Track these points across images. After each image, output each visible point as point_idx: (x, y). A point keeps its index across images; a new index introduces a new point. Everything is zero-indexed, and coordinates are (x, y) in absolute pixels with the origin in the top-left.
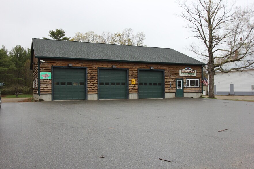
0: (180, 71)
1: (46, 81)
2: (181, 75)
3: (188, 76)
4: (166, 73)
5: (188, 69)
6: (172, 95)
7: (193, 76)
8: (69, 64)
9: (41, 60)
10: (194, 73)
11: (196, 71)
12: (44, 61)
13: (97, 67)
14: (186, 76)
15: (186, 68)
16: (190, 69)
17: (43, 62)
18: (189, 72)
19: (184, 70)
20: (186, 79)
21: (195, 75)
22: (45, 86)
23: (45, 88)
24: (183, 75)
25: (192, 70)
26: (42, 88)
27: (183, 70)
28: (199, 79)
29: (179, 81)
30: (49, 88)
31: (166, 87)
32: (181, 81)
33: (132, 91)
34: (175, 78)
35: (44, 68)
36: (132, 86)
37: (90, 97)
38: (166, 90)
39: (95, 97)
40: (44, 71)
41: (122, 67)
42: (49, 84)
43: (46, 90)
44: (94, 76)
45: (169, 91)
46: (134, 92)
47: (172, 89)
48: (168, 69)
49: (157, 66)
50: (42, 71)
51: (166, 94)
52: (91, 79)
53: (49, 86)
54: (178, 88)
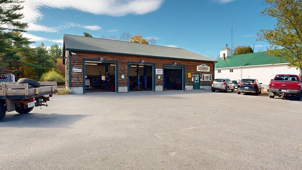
0: (198, 67)
1: (76, 73)
2: (198, 70)
5: (203, 66)
6: (191, 87)
7: (207, 71)
8: (101, 58)
9: (72, 53)
10: (208, 68)
11: (209, 67)
13: (127, 61)
14: (202, 71)
15: (202, 65)
16: (205, 65)
17: (74, 55)
18: (204, 68)
19: (201, 66)
20: (202, 74)
21: (209, 71)
22: (76, 79)
23: (76, 81)
24: (199, 71)
25: (206, 66)
26: (74, 81)
28: (212, 74)
30: (80, 81)
31: (186, 80)
33: (158, 84)
34: (193, 73)
35: (76, 61)
36: (158, 80)
37: (121, 89)
38: (186, 83)
39: (125, 89)
40: (75, 64)
41: (149, 62)
42: (81, 77)
43: (78, 83)
44: (124, 70)
45: (189, 84)
46: (160, 84)
47: (191, 82)
48: (188, 65)
49: (179, 62)
50: (73, 64)
51: (186, 87)
52: (121, 72)
53: (80, 79)
54: (195, 82)
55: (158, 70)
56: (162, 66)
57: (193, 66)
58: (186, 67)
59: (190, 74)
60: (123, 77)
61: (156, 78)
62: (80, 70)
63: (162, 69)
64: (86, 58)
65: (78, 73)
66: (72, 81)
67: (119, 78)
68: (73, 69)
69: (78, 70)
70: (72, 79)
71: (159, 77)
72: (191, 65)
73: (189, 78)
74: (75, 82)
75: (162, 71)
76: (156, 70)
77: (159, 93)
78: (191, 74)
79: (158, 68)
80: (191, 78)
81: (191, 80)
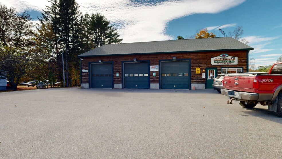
0: (212, 59)
1: (84, 73)
2: (213, 63)
3: (223, 64)
4: (193, 62)
5: (223, 56)
6: (201, 86)
7: (232, 64)
8: (99, 60)
9: (81, 59)
10: (233, 60)
11: (236, 59)
12: (82, 59)
13: (121, 61)
14: (222, 64)
15: (221, 56)
16: (228, 55)
18: (226, 59)
19: (219, 57)
20: (221, 68)
21: (236, 63)
22: (84, 77)
24: (216, 64)
25: (230, 57)
27: (216, 57)
28: (243, 67)
29: (211, 71)
30: (87, 79)
31: (193, 77)
32: (213, 71)
33: (153, 82)
34: (205, 67)
35: (84, 65)
36: (153, 77)
37: (116, 86)
38: (192, 81)
39: (120, 86)
40: (84, 66)
41: (143, 59)
42: (87, 76)
43: (85, 81)
44: (119, 69)
45: (197, 82)
46: (155, 82)
47: (200, 80)
48: (195, 58)
49: (182, 55)
50: (83, 66)
51: (193, 85)
52: (116, 71)
53: (87, 77)
54: (209, 79)
55: (152, 67)
56: (158, 63)
57: (205, 58)
58: (192, 61)
59: (199, 69)
60: (117, 75)
61: (151, 75)
62: (86, 71)
63: (158, 66)
64: (91, 61)
65: (86, 73)
66: (82, 79)
67: (114, 76)
68: (83, 71)
69: (85, 70)
70: (82, 77)
71: (154, 74)
72: (201, 58)
73: (197, 75)
74: (84, 80)
75: (158, 68)
76: (151, 67)
77: (154, 90)
78: (201, 69)
79: (153, 65)
80: (201, 75)
81: (201, 77)
